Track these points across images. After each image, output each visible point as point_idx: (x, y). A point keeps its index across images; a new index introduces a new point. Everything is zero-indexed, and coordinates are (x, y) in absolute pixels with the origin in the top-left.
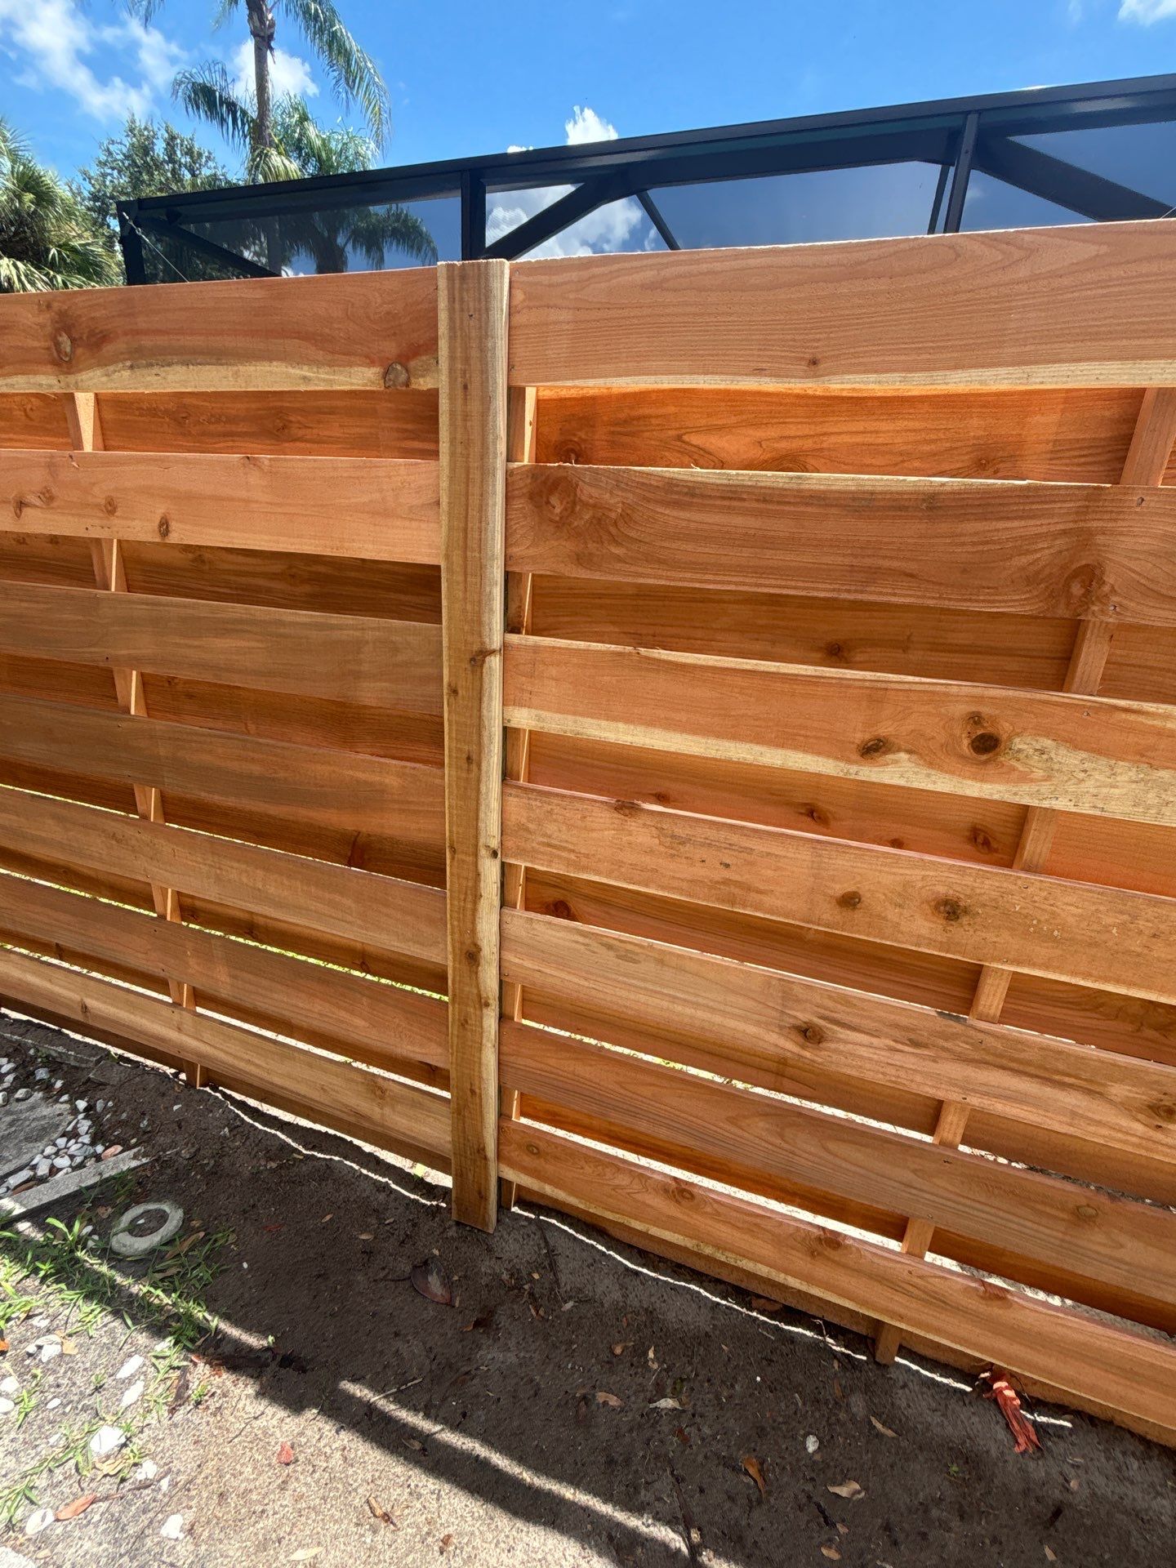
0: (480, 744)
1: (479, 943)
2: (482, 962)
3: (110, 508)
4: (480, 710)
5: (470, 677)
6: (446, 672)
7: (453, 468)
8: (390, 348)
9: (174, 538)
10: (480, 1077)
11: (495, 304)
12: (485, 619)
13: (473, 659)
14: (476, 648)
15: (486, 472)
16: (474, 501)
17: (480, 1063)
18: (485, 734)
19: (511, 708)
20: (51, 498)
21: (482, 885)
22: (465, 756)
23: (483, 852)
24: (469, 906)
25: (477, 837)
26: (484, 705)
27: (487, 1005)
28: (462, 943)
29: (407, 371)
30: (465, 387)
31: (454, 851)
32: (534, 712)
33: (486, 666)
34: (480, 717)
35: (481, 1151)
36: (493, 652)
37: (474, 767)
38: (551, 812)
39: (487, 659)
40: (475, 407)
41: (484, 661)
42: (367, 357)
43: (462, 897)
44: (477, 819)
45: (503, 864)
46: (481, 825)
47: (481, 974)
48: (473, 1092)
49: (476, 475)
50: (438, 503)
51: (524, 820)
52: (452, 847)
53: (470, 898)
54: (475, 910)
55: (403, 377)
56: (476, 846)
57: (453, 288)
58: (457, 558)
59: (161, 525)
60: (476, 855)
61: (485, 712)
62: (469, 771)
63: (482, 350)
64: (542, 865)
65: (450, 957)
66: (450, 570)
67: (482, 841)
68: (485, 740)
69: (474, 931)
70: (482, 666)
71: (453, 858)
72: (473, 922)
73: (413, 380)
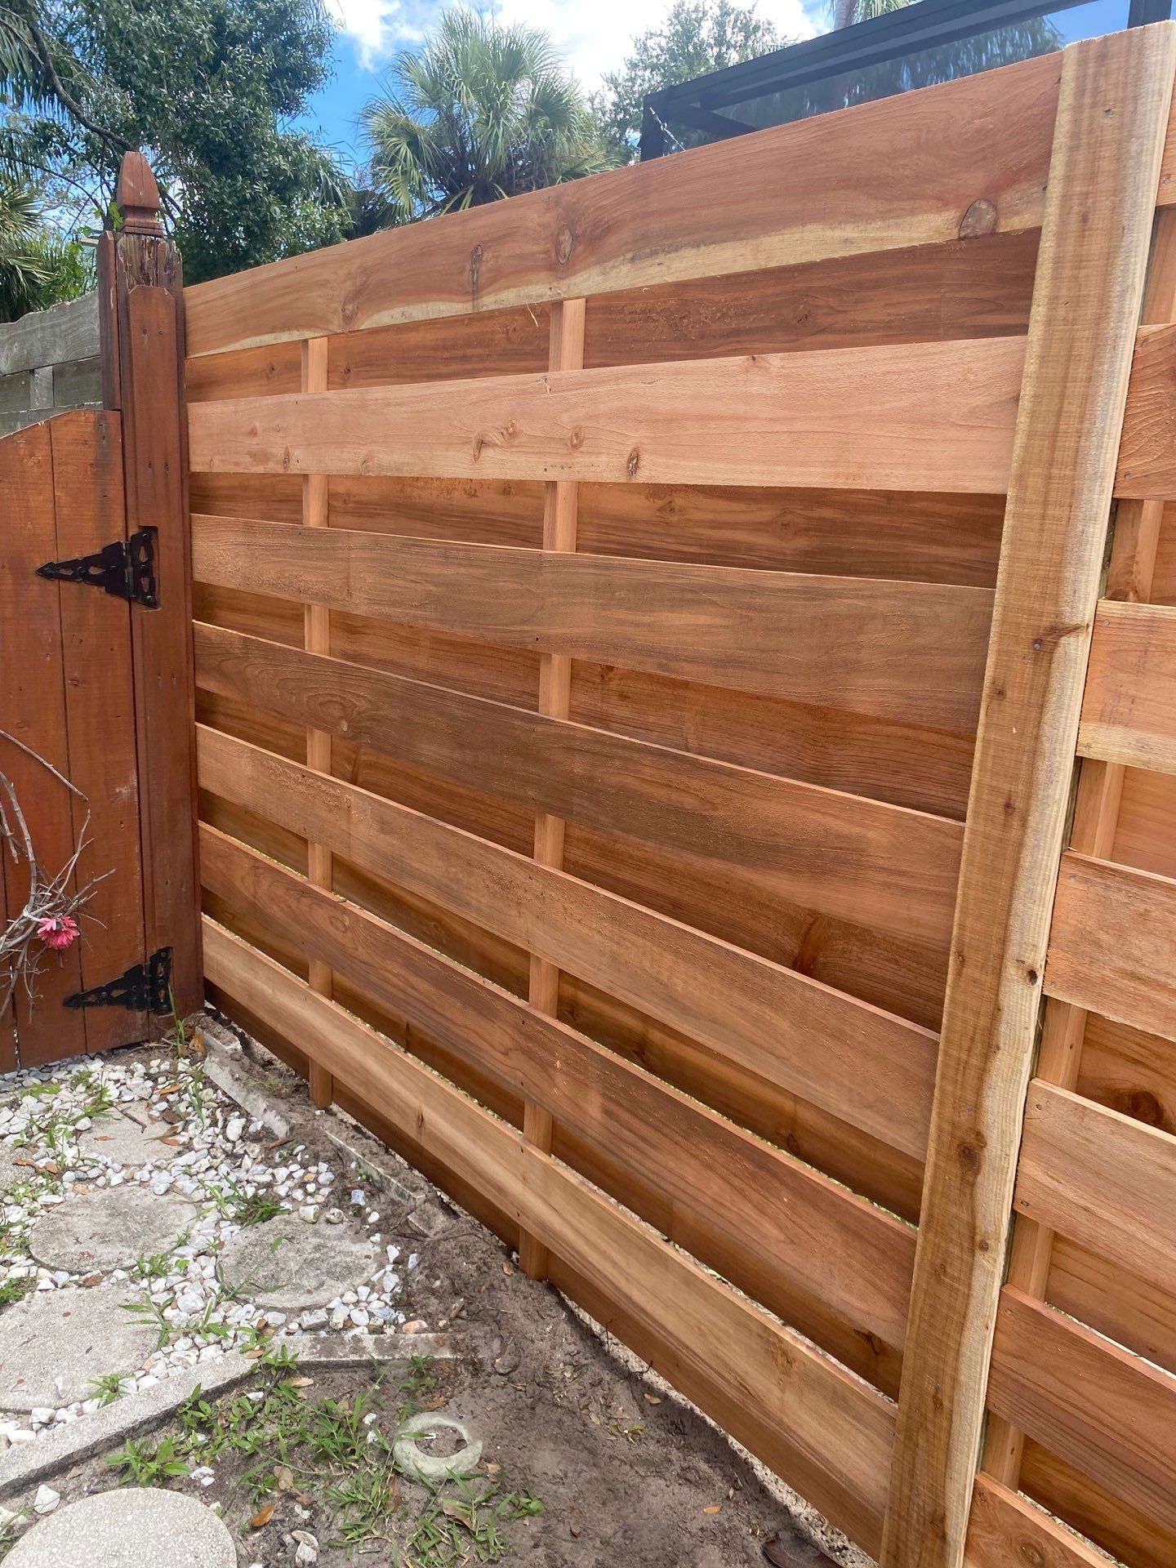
0: (1031, 782)
1: (986, 1132)
2: (985, 1168)
3: (576, 442)
4: (1039, 724)
5: (1029, 669)
6: (990, 661)
7: (1047, 342)
8: (976, 180)
9: (643, 476)
10: (955, 1380)
11: (1151, 86)
12: (1068, 574)
13: (1038, 641)
14: (1046, 622)
15: (1099, 343)
16: (1076, 389)
17: (958, 1352)
18: (1043, 765)
19: (1092, 726)
20: (513, 435)
21: (1003, 1028)
22: (1002, 801)
23: (1012, 971)
24: (975, 1061)
25: (1004, 942)
26: (1047, 717)
27: (984, 1247)
28: (954, 1125)
29: (996, 210)
30: (1085, 219)
31: (962, 962)
32: (1135, 734)
33: (1059, 651)
34: (1037, 738)
35: (937, 1522)
36: (1075, 629)
37: (1015, 822)
38: (1144, 916)
39: (1063, 640)
40: (1096, 245)
41: (1056, 644)
42: (939, 199)
43: (966, 1044)
44: (1009, 911)
45: (1045, 999)
46: (1015, 924)
47: (978, 1191)
48: (938, 1404)
49: (1083, 349)
50: (1016, 399)
51: (1091, 925)
52: (960, 954)
53: (978, 1048)
54: (983, 1071)
55: (989, 217)
56: (1001, 957)
57: (1085, 76)
58: (1034, 483)
59: (631, 460)
60: (999, 973)
61: (1046, 729)
62: (1006, 826)
63: (1120, 158)
64: (1116, 1012)
65: (932, 1146)
66: (1021, 500)
67: (1013, 951)
68: (1041, 777)
69: (977, 1108)
70: (1052, 652)
71: (959, 974)
72: (979, 1092)
73: (1002, 222)
